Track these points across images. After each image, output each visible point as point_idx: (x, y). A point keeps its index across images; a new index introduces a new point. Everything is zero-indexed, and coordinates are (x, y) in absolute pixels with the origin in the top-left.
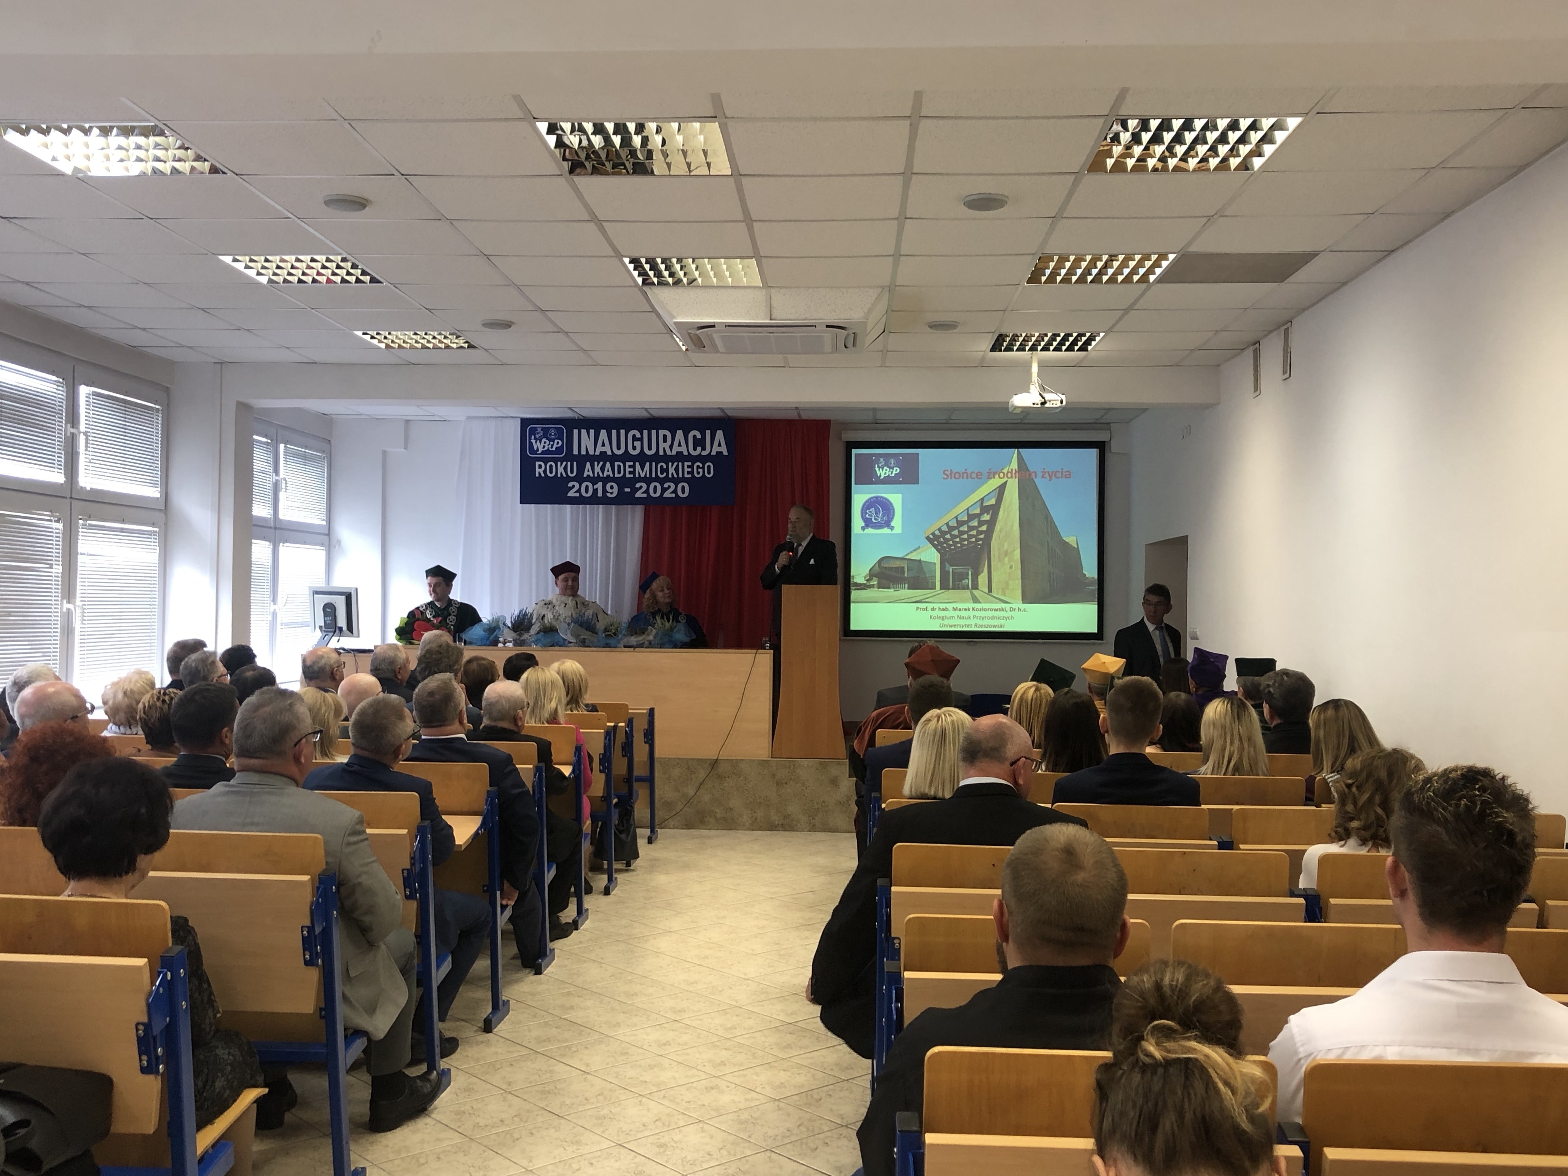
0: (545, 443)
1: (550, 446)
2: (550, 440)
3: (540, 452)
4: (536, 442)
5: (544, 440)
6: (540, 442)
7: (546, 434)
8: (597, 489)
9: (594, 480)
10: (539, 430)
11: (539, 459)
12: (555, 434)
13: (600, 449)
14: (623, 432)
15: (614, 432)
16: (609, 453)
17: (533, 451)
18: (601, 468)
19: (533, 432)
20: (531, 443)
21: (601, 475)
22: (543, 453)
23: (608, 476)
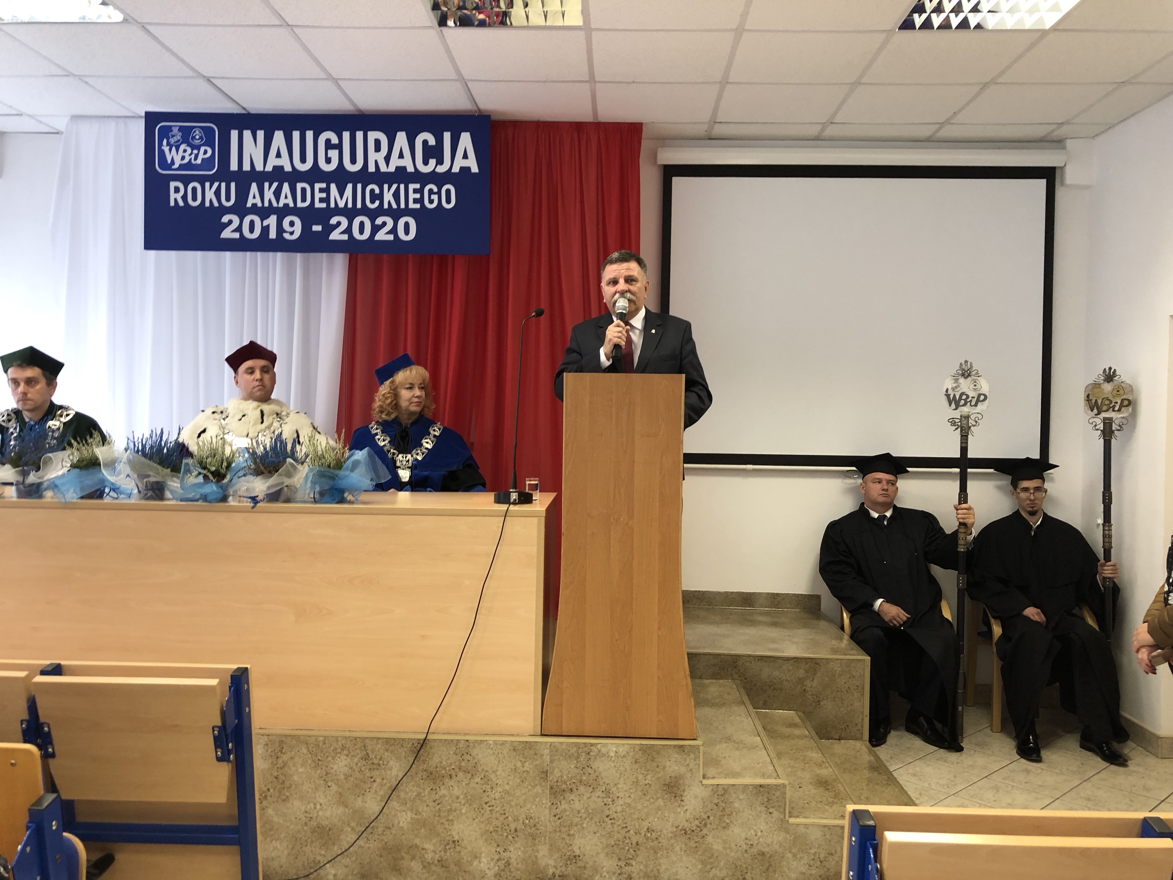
0: (185, 151)
1: (193, 156)
2: (193, 147)
3: (176, 166)
4: (170, 150)
5: (183, 147)
6: (177, 151)
7: (186, 136)
8: (268, 226)
9: (264, 213)
10: (175, 130)
11: (176, 178)
12: (201, 138)
13: (273, 162)
14: (310, 134)
15: (296, 135)
16: (288, 168)
17: (165, 165)
18: (274, 193)
19: (165, 133)
20: (162, 153)
21: (275, 204)
22: (182, 167)
23: (286, 205)
